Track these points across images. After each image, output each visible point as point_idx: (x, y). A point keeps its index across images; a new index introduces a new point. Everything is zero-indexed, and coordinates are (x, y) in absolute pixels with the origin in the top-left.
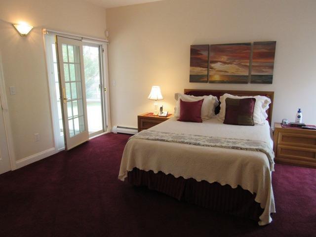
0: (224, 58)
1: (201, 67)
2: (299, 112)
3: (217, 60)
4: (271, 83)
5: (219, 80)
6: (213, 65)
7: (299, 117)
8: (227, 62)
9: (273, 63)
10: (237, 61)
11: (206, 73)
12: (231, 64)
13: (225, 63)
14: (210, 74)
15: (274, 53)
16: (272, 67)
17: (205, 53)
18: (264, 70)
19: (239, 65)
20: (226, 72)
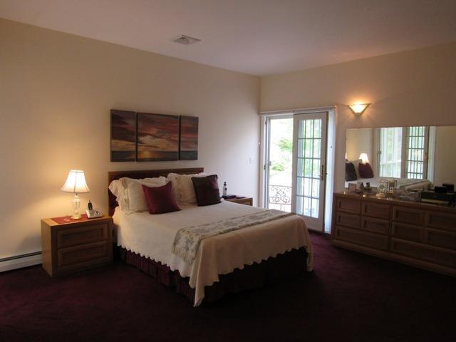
0: (154, 131)
1: (126, 140)
2: (225, 185)
3: (146, 132)
4: (196, 159)
5: (148, 157)
6: (141, 139)
7: (226, 189)
8: (157, 135)
9: (197, 138)
10: (167, 134)
11: (133, 148)
12: (162, 138)
13: (154, 136)
14: (139, 150)
15: (197, 129)
16: (196, 143)
17: (132, 123)
18: (191, 146)
19: (169, 139)
20: (155, 147)
